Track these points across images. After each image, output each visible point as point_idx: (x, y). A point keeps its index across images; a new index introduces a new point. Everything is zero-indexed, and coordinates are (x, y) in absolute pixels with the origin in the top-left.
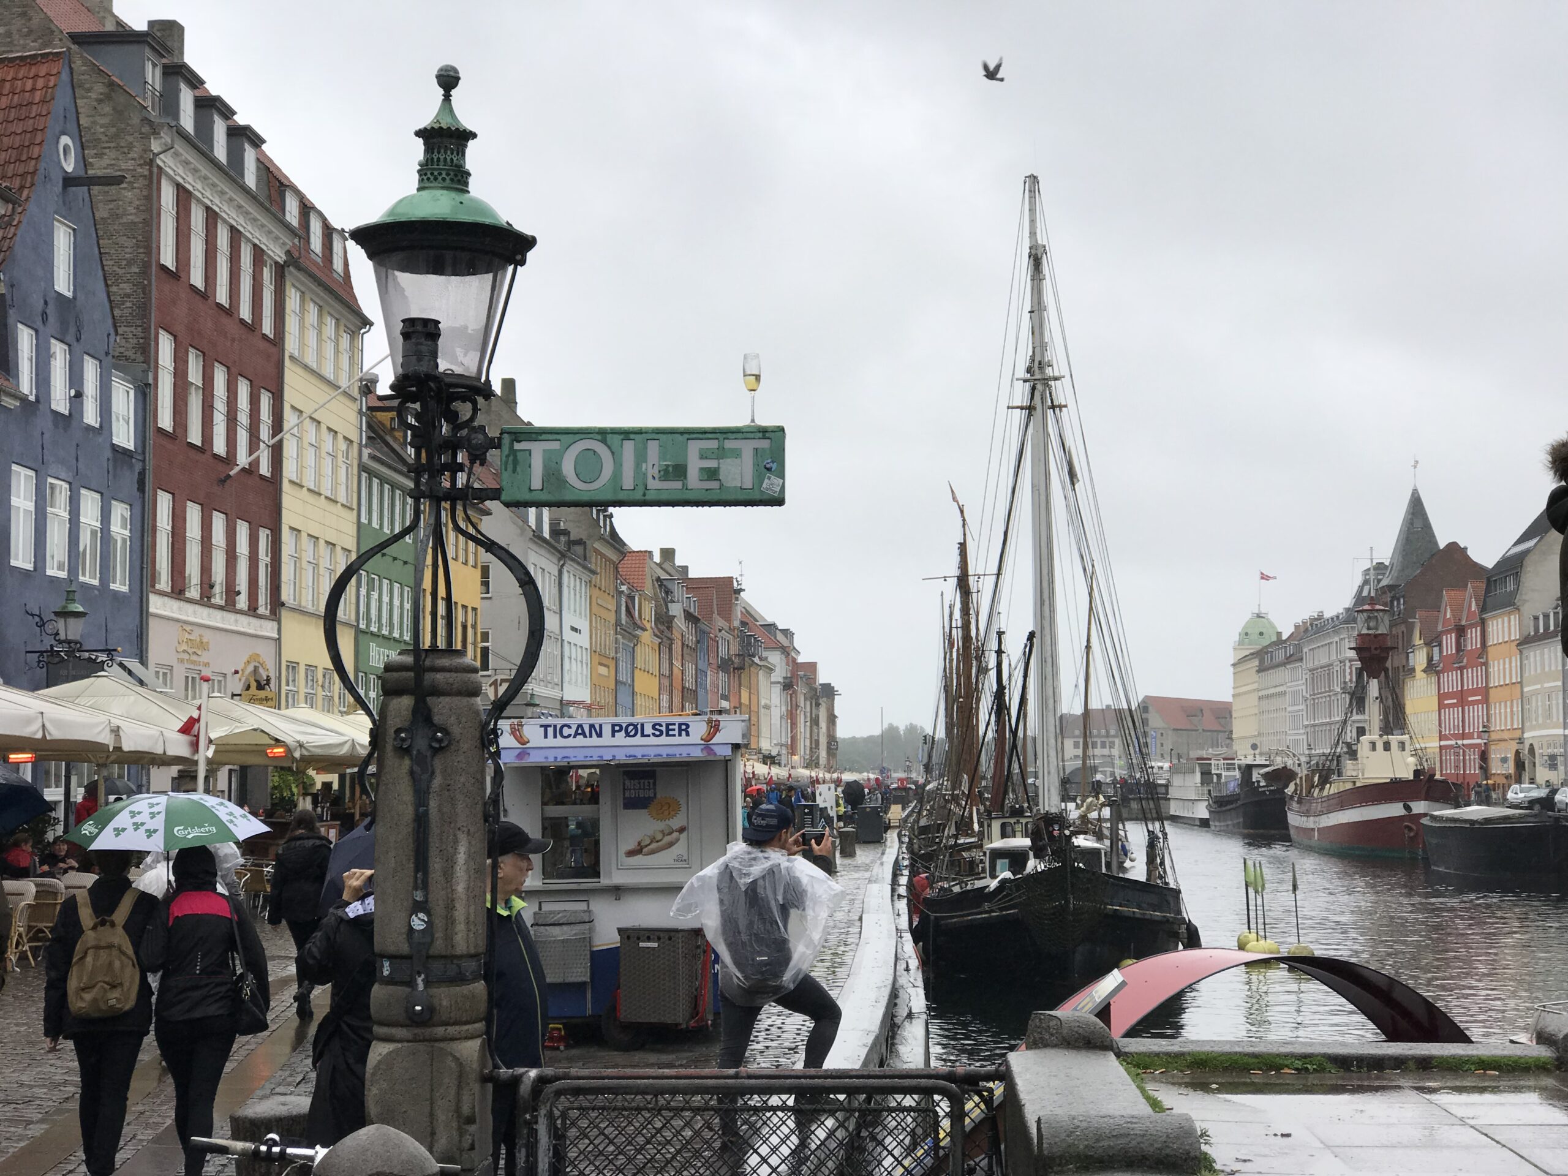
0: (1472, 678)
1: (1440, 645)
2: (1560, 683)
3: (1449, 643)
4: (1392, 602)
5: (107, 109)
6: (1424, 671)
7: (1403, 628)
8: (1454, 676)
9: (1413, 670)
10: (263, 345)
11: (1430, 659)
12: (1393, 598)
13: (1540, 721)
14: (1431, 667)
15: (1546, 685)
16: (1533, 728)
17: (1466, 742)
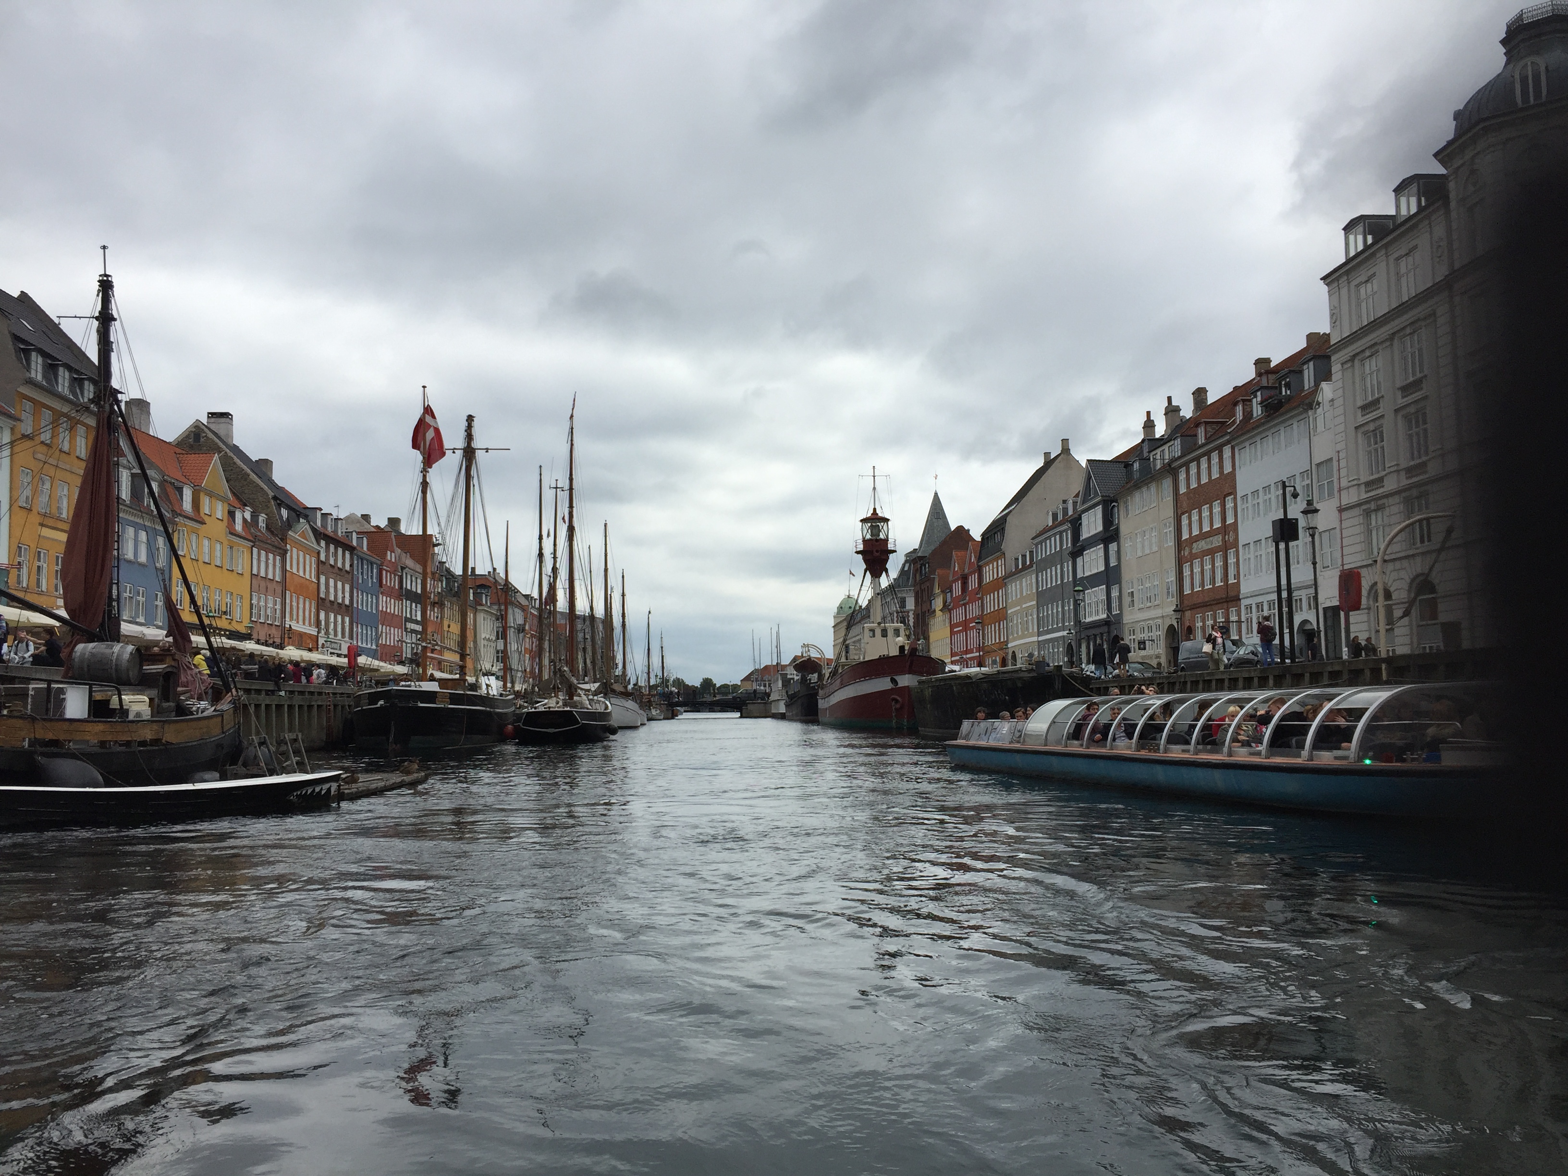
0: (974, 610)
1: (951, 591)
2: (1035, 602)
3: (957, 588)
4: (921, 568)
6: (941, 610)
7: (928, 584)
8: (961, 610)
9: (935, 611)
11: (945, 602)
12: (922, 565)
13: (1020, 633)
14: (946, 608)
15: (1024, 606)
16: (1015, 639)
17: (968, 656)
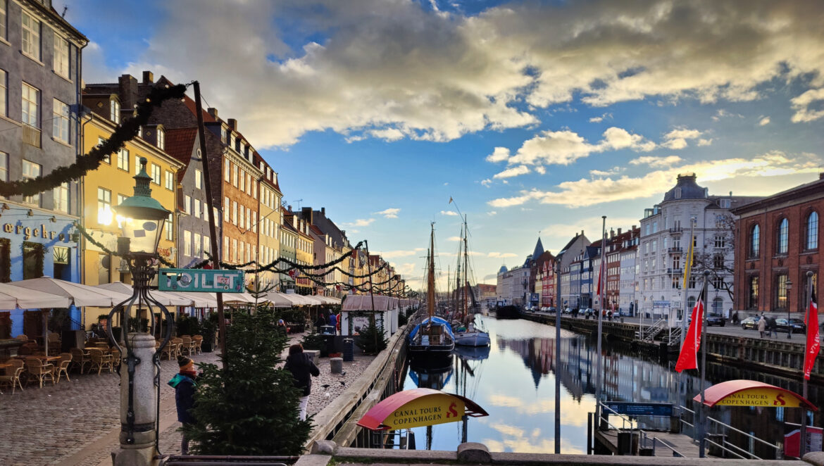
0: (551, 282)
1: (543, 274)
2: (569, 284)
5: (212, 142)
7: (535, 269)
8: (546, 281)
9: (537, 279)
10: (253, 200)
11: (541, 277)
12: (533, 262)
14: (541, 279)
15: (566, 284)
17: (548, 297)
